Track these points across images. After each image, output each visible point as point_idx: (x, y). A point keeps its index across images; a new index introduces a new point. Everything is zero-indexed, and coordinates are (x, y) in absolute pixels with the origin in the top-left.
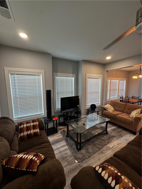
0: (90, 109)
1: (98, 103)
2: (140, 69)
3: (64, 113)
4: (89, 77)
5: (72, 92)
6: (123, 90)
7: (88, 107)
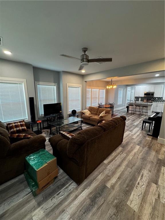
0: (71, 114)
1: (78, 110)
2: (112, 81)
3: (47, 118)
4: (69, 86)
5: (54, 100)
6: (103, 98)
7: (69, 112)
